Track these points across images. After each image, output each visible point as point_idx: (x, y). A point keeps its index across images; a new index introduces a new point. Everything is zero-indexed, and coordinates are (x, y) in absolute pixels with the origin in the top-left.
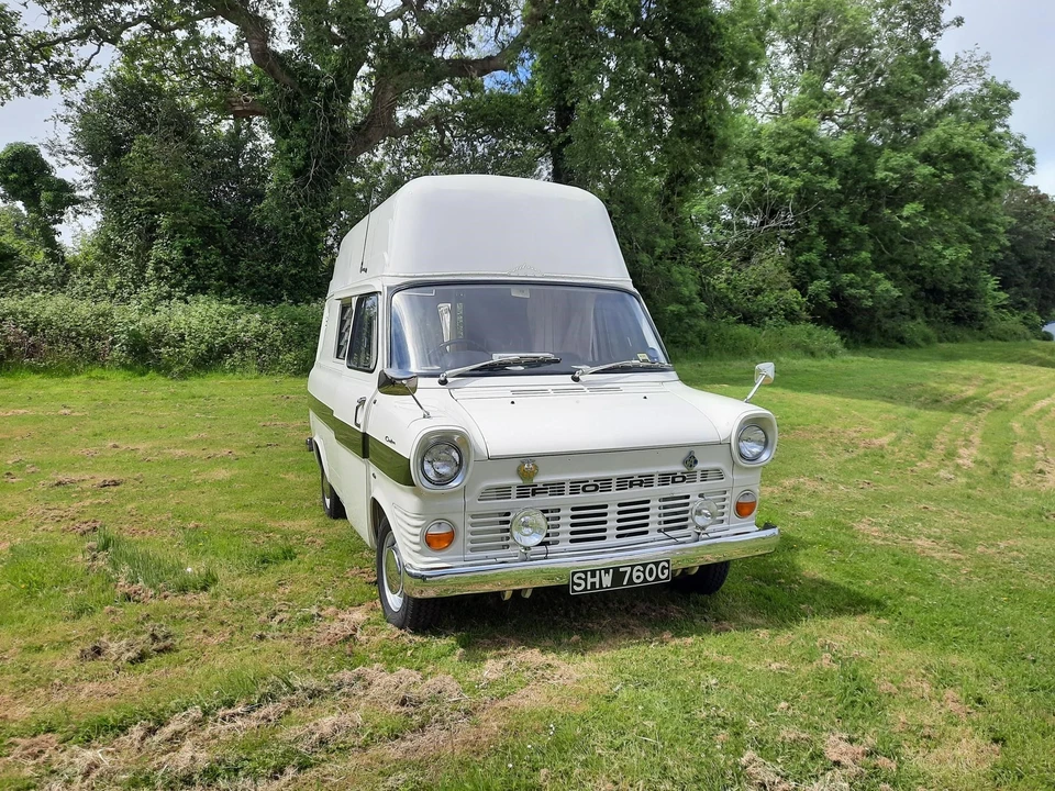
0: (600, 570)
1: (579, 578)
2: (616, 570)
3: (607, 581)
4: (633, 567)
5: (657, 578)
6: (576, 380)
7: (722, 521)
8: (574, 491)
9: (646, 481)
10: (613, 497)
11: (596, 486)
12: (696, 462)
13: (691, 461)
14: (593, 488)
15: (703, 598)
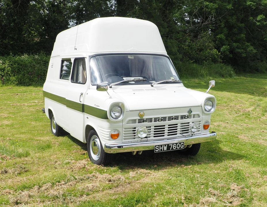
0: (163, 145)
1: (157, 147)
2: (168, 145)
3: (165, 148)
4: (173, 144)
5: (180, 148)
6: (152, 86)
7: (199, 131)
8: (155, 121)
9: (176, 118)
10: (167, 123)
11: (162, 119)
12: (192, 112)
13: (190, 111)
14: (161, 120)
15: (192, 157)
